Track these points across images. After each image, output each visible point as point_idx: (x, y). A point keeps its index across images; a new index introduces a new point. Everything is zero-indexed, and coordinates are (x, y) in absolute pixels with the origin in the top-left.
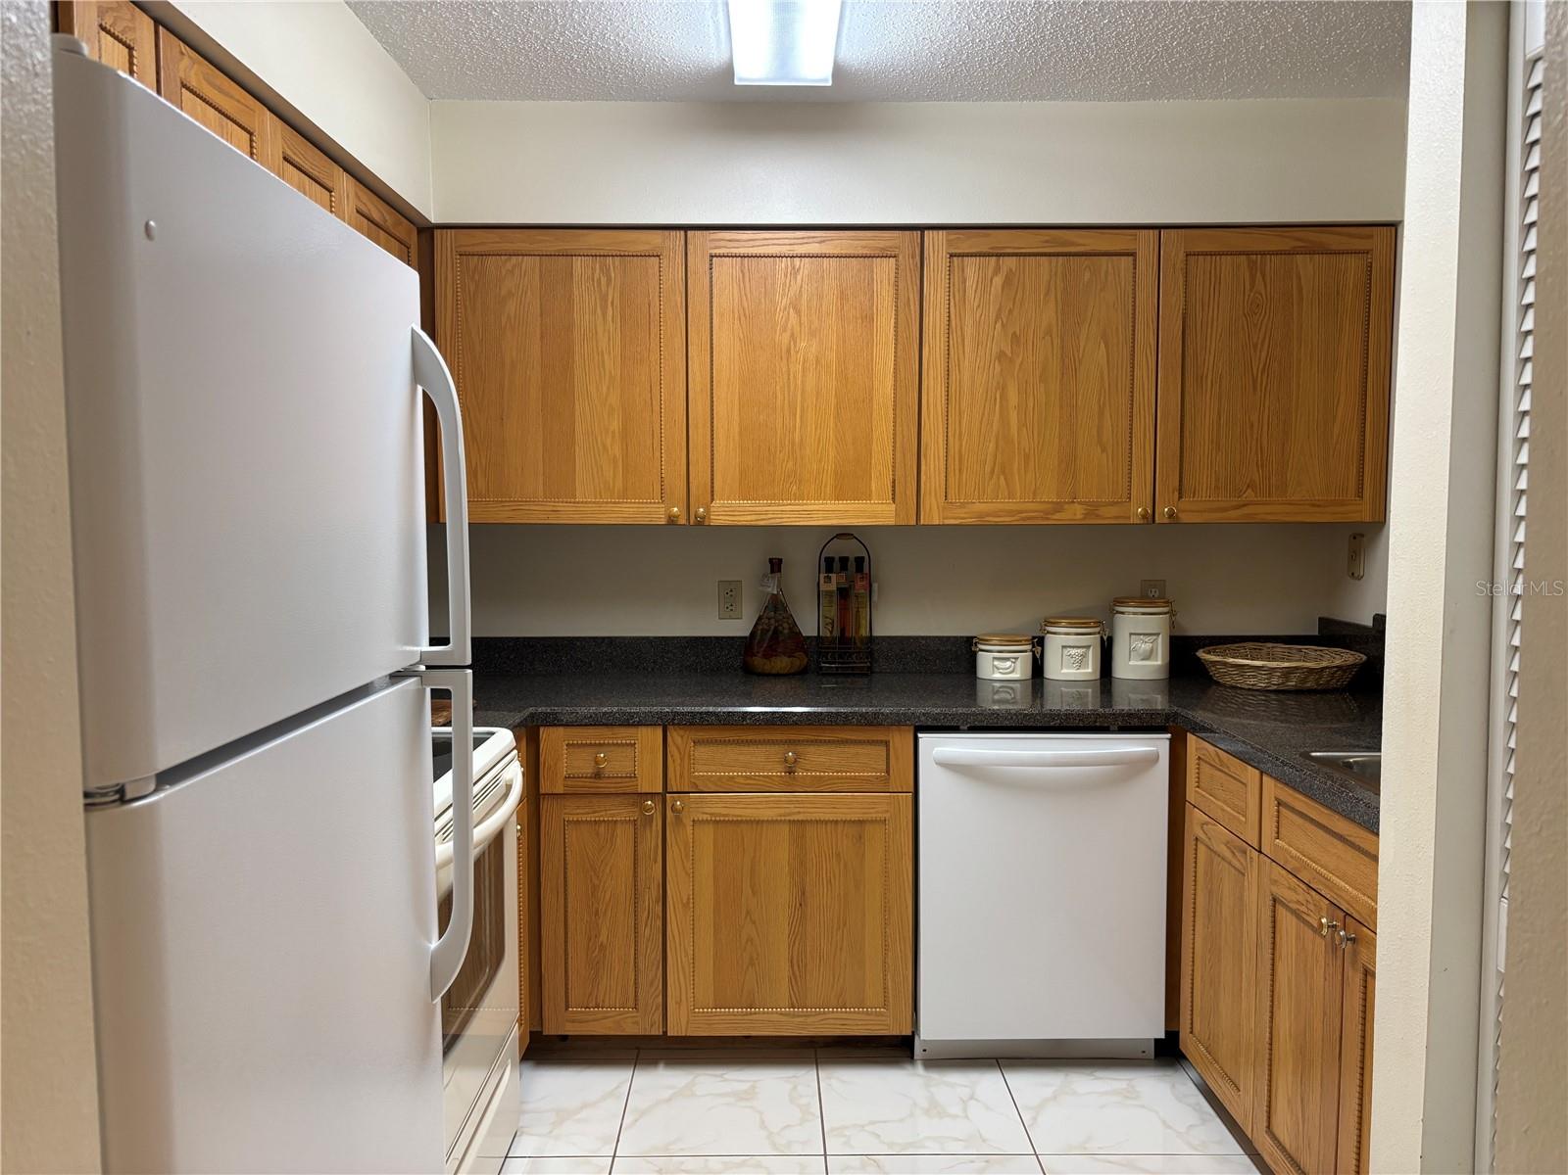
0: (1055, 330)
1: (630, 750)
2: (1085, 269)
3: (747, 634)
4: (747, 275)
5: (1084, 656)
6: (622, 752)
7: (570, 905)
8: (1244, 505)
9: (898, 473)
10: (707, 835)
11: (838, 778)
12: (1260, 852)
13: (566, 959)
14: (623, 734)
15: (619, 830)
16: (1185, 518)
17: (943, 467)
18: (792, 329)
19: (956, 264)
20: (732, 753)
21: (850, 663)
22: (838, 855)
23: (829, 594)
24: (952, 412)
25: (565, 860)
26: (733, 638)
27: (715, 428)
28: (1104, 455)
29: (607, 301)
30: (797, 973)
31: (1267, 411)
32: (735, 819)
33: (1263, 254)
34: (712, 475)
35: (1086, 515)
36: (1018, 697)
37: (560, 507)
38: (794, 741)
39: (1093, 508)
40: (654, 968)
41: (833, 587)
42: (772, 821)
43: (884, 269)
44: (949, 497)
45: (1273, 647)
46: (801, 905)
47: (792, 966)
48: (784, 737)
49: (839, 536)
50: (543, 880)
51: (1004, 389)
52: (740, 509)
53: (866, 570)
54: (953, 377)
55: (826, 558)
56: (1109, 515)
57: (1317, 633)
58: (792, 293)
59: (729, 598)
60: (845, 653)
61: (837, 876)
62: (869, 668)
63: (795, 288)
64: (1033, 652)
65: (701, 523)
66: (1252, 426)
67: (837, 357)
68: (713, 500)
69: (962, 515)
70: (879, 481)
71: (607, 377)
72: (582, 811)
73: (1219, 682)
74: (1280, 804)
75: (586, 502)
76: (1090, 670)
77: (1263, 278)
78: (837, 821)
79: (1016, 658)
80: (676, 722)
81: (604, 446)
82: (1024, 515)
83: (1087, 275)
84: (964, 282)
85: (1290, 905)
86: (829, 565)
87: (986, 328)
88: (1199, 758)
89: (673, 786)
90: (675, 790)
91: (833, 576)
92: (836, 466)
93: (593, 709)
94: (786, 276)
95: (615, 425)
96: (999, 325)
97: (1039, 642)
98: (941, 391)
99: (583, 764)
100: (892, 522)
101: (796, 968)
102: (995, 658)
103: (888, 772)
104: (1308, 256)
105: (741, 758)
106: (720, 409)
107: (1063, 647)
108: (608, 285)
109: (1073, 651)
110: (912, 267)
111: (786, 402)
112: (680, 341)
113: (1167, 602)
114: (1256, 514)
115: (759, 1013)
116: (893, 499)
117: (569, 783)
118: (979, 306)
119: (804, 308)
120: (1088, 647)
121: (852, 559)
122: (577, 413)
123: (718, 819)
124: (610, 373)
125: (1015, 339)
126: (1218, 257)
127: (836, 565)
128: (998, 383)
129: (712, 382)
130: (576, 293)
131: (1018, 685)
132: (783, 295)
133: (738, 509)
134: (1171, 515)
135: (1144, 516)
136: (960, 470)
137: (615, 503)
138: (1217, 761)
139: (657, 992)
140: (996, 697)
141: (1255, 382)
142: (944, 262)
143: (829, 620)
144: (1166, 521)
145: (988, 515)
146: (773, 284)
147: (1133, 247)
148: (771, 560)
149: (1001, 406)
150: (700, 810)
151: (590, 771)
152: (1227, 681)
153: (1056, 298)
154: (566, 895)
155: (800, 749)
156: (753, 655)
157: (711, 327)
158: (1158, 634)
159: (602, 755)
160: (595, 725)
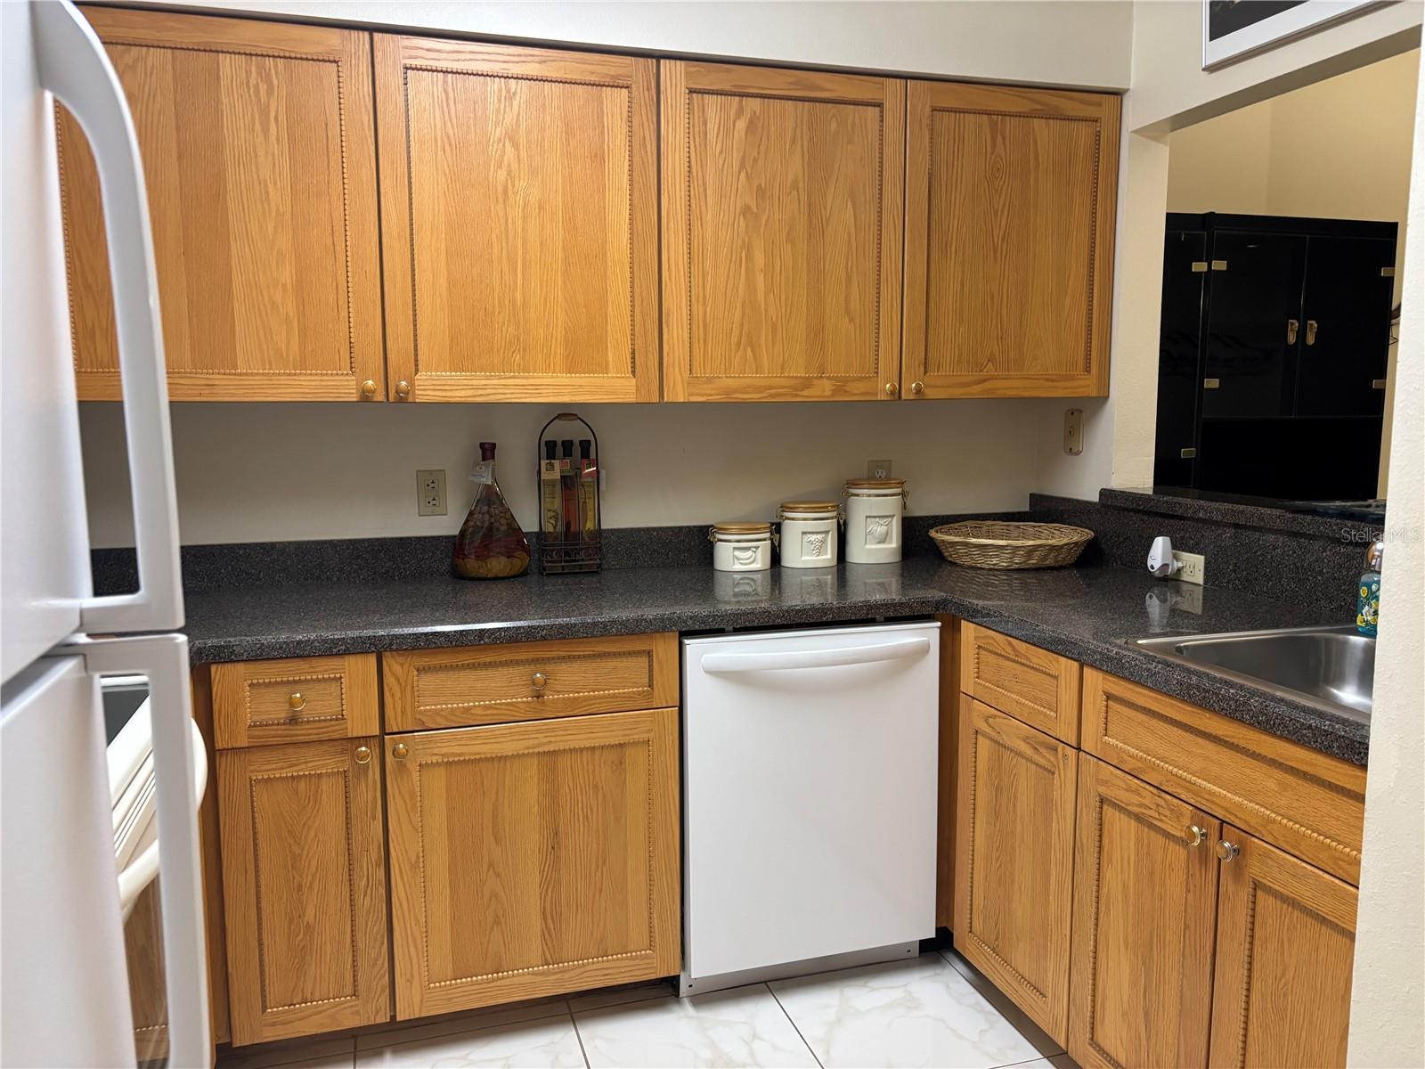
0: (801, 185)
1: (334, 687)
2: (832, 118)
3: (456, 532)
4: (451, 95)
5: (823, 542)
6: (325, 689)
7: (263, 882)
8: (985, 380)
9: (638, 343)
10: (438, 780)
11: (595, 698)
12: (1079, 749)
13: (261, 951)
14: (326, 667)
15: (325, 785)
16: (931, 394)
17: (686, 335)
18: (509, 166)
19: (695, 102)
20: (465, 680)
21: (578, 561)
22: (596, 786)
23: (552, 483)
24: (695, 272)
25: (254, 828)
26: (438, 538)
27: (417, 282)
28: (852, 324)
29: (268, 116)
30: (552, 926)
31: (1006, 281)
32: (472, 757)
33: (1004, 114)
34: (416, 340)
35: (835, 392)
36: (759, 589)
37: (217, 379)
38: (543, 659)
39: (841, 384)
40: (378, 944)
41: (556, 475)
42: (518, 755)
43: (615, 101)
44: (694, 371)
45: (992, 525)
46: (553, 848)
47: (545, 919)
48: (531, 656)
49: (559, 417)
50: (224, 856)
51: (748, 248)
52: (452, 382)
53: (593, 456)
54: (695, 233)
55: (547, 443)
56: (857, 391)
57: (1027, 509)
58: (507, 121)
59: (430, 490)
60: (572, 551)
61: (595, 809)
62: (600, 566)
63: (510, 118)
64: (772, 540)
65: (402, 399)
66: (992, 297)
67: (563, 202)
68: (417, 371)
69: (709, 392)
70: (617, 353)
71: (274, 214)
72: (274, 766)
73: (956, 563)
74: (1109, 697)
75: (252, 374)
76: (828, 556)
77: (1004, 143)
78: (594, 747)
79: (757, 548)
80: (394, 647)
81: (273, 303)
82: (772, 391)
83: (834, 125)
84: (705, 123)
85: (1129, 808)
86: (551, 450)
87: (730, 177)
88: (979, 647)
89: (393, 725)
90: (395, 730)
91: (557, 463)
92: (566, 332)
93: (283, 637)
94: (500, 100)
95: (287, 275)
96: (743, 175)
97: (777, 529)
98: (682, 248)
99: (273, 707)
100: (631, 398)
101: (549, 921)
102: (735, 548)
103: (651, 686)
104: (1043, 120)
105: (479, 684)
106: (423, 260)
107: (803, 533)
108: (270, 93)
109: (813, 537)
110: (647, 101)
111: (504, 252)
112: (368, 172)
113: (899, 483)
114: (997, 389)
115: (508, 977)
116: (633, 372)
117: (256, 733)
118: (721, 152)
119: (523, 141)
120: (827, 532)
121: (576, 443)
122: (234, 261)
123: (451, 760)
124: (278, 210)
125: (761, 192)
126: (962, 115)
127: (560, 450)
128: (744, 241)
129: (411, 225)
130: (225, 100)
131: (759, 576)
132: (497, 124)
133: (449, 382)
134: (919, 391)
135: (892, 393)
136: (705, 341)
137: (290, 374)
138: (1012, 652)
139: (382, 972)
140: (736, 590)
141: (995, 251)
142: (682, 98)
143: (552, 514)
144: (912, 397)
145: (735, 391)
146: (485, 109)
147: (881, 97)
148: (482, 445)
149: (747, 269)
150: (428, 751)
151: (283, 715)
152: (967, 561)
153: (802, 146)
154: (257, 872)
155: (549, 667)
156: (465, 556)
157: (409, 157)
158: (893, 516)
159: (298, 695)
160: (287, 658)
